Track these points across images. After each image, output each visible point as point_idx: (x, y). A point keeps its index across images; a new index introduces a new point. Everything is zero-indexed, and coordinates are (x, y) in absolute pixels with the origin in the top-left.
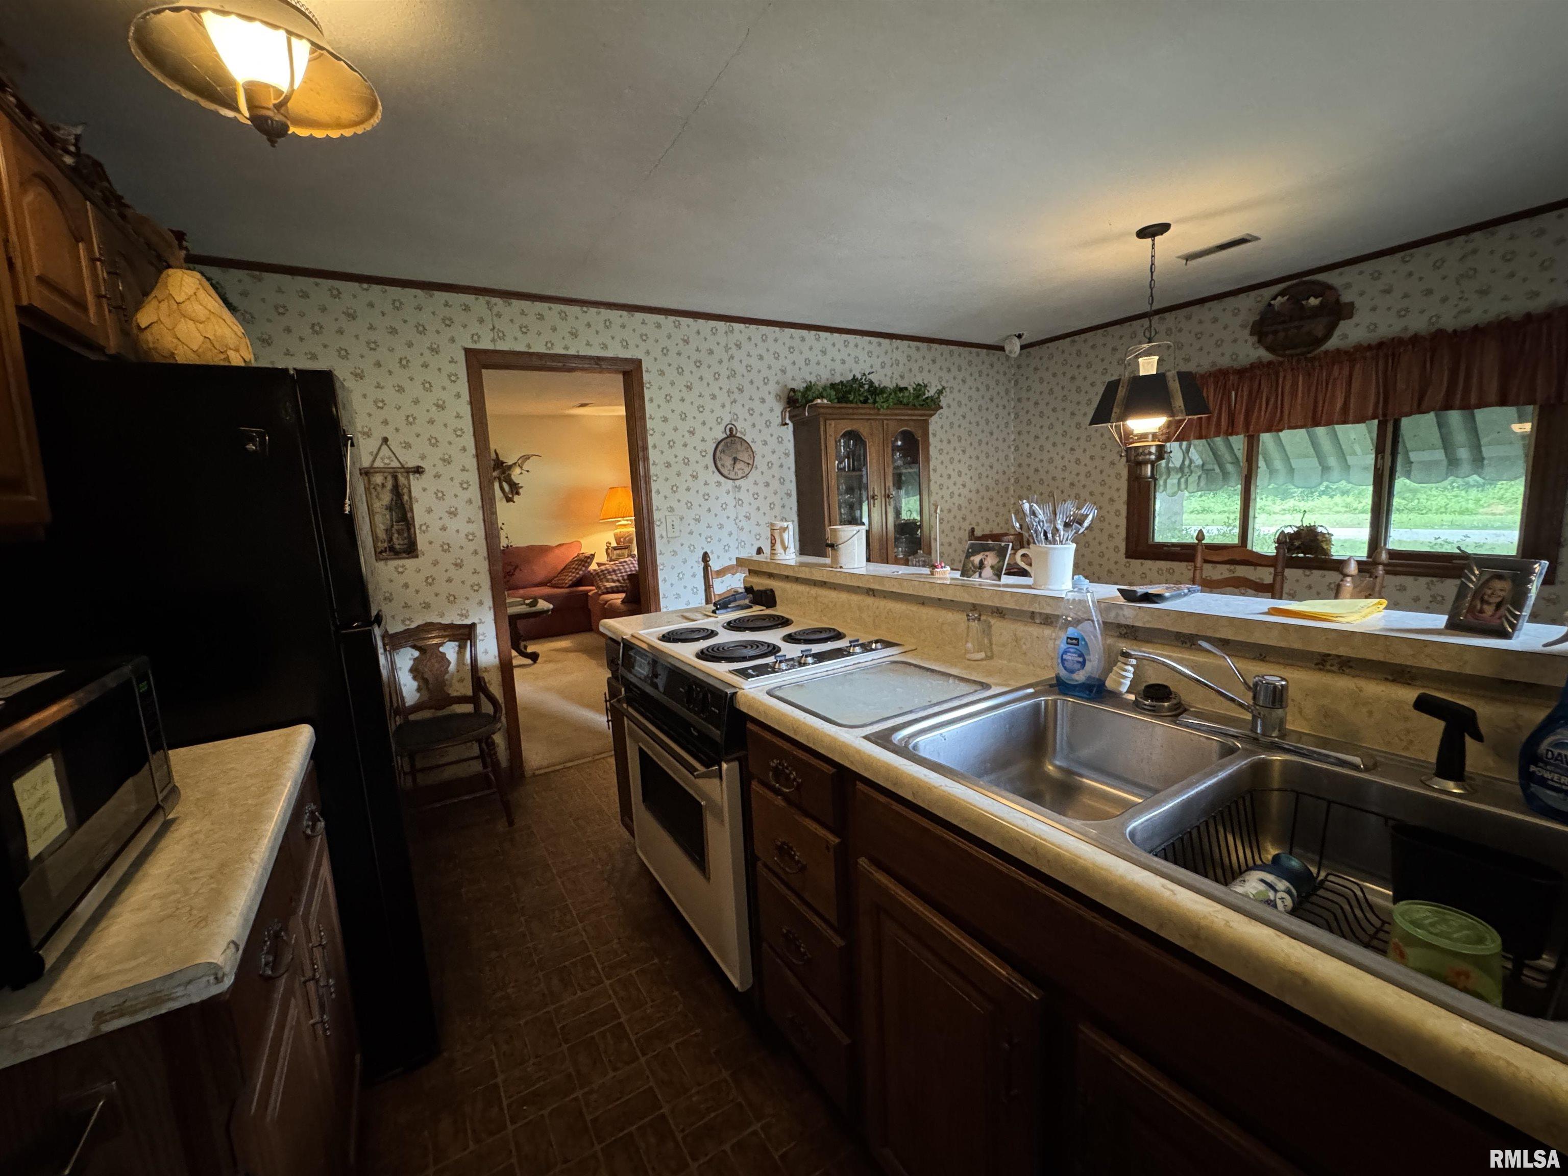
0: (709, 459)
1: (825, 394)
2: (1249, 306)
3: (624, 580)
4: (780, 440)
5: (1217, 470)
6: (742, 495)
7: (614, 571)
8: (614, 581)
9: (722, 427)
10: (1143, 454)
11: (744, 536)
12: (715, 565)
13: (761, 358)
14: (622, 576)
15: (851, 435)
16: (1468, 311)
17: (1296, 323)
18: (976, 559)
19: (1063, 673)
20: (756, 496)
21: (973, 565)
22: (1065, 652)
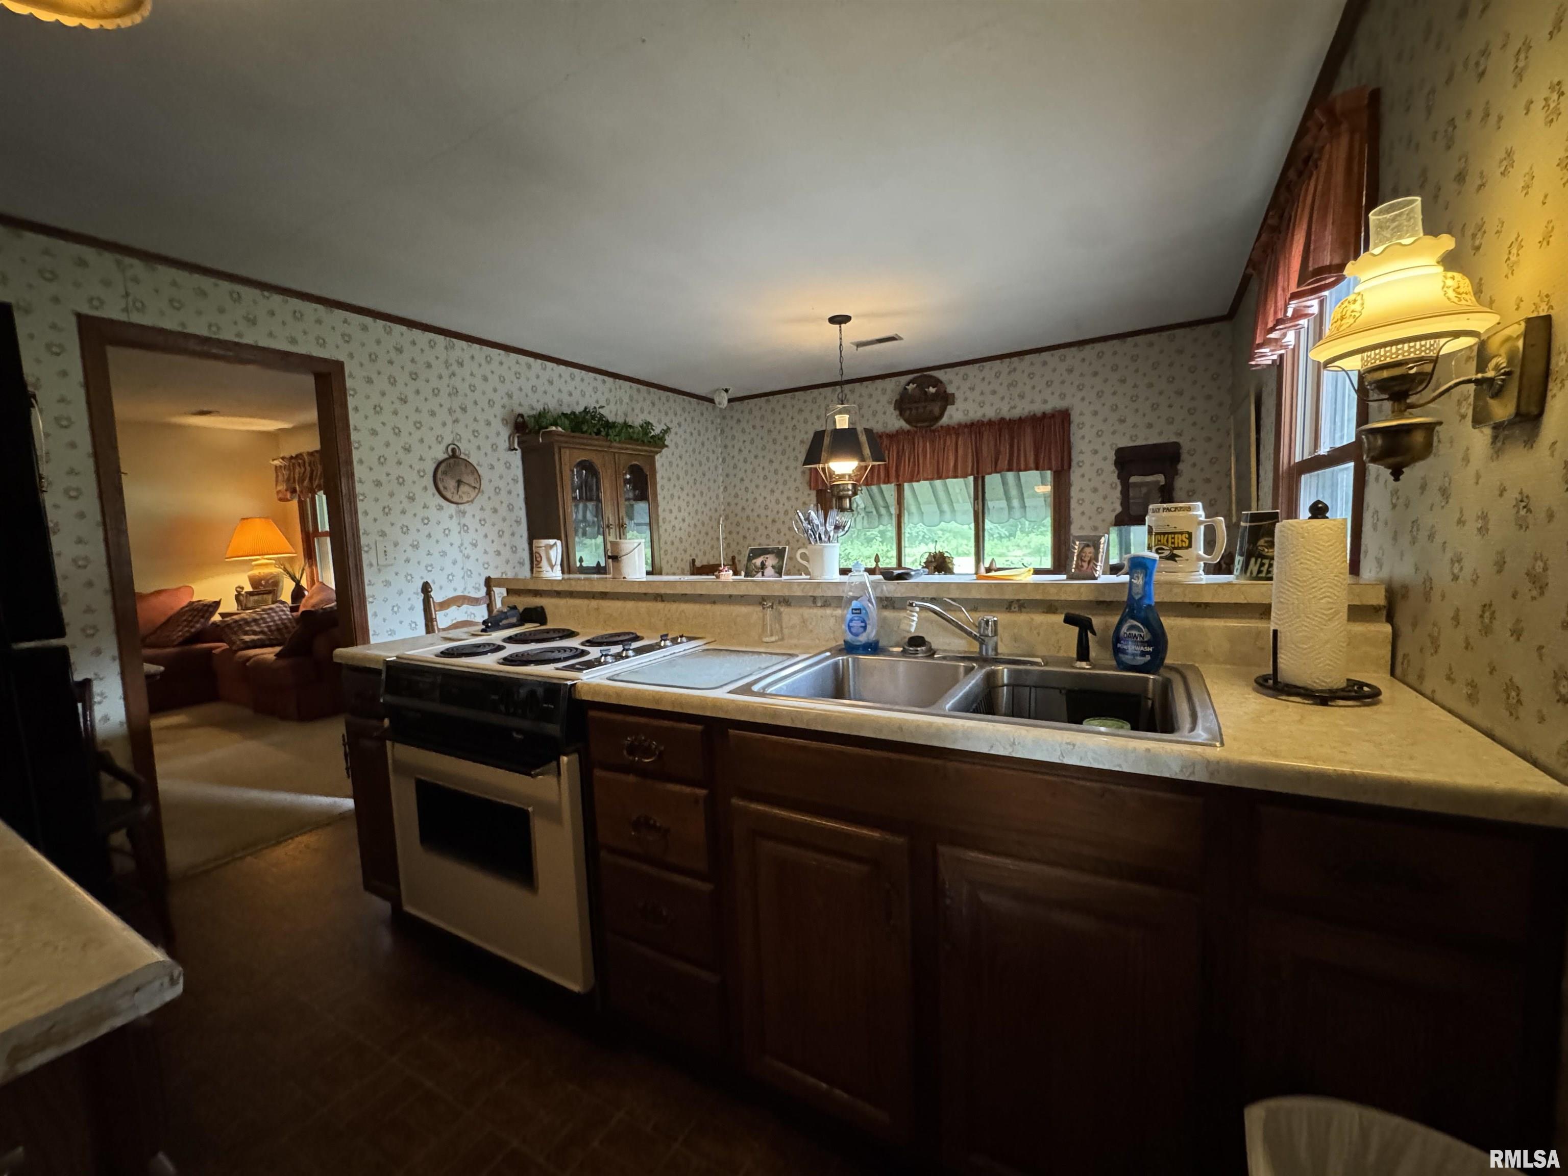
0: (428, 480)
1: (559, 422)
2: (892, 387)
3: (270, 631)
4: (508, 466)
5: (875, 513)
6: (467, 520)
7: (255, 620)
8: (255, 633)
9: (442, 447)
10: (844, 490)
11: (469, 565)
12: (437, 596)
13: (485, 379)
14: (269, 627)
15: (583, 465)
16: (1014, 407)
17: (923, 404)
18: (758, 561)
19: (849, 637)
20: (483, 522)
21: (755, 567)
22: (851, 620)
